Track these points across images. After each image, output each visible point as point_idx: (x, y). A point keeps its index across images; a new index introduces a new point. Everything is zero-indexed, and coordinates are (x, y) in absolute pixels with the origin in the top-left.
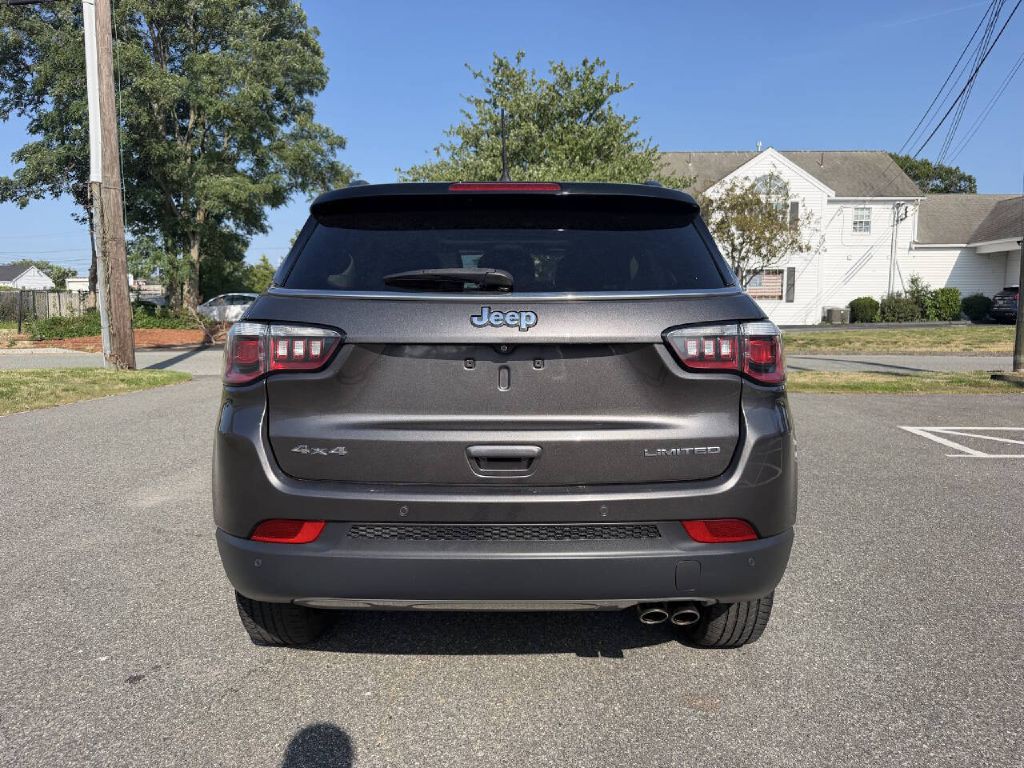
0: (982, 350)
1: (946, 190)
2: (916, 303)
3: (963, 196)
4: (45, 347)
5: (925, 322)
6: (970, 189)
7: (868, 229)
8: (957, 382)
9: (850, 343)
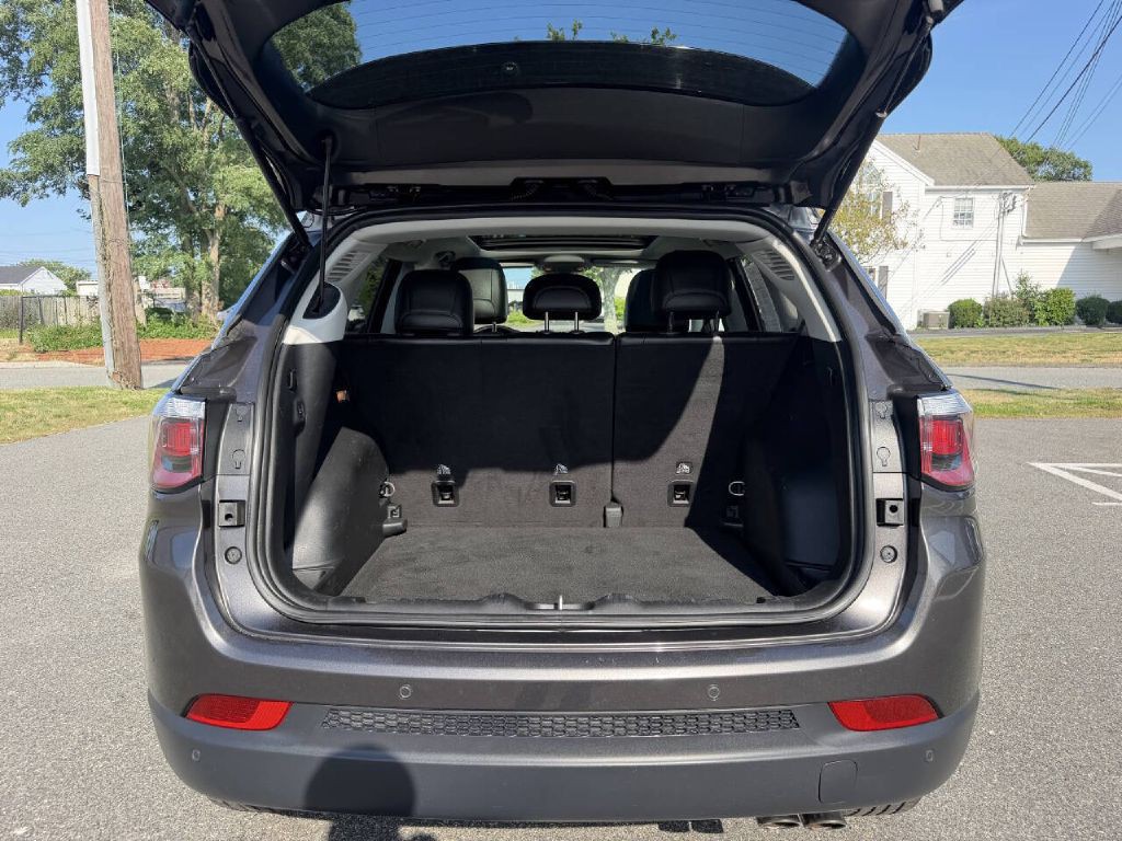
0: (1103, 360)
1: (1058, 178)
2: (1024, 305)
3: (1077, 183)
4: (48, 360)
5: (1034, 327)
6: (1085, 176)
7: (971, 222)
8: (1086, 403)
9: (952, 352)
